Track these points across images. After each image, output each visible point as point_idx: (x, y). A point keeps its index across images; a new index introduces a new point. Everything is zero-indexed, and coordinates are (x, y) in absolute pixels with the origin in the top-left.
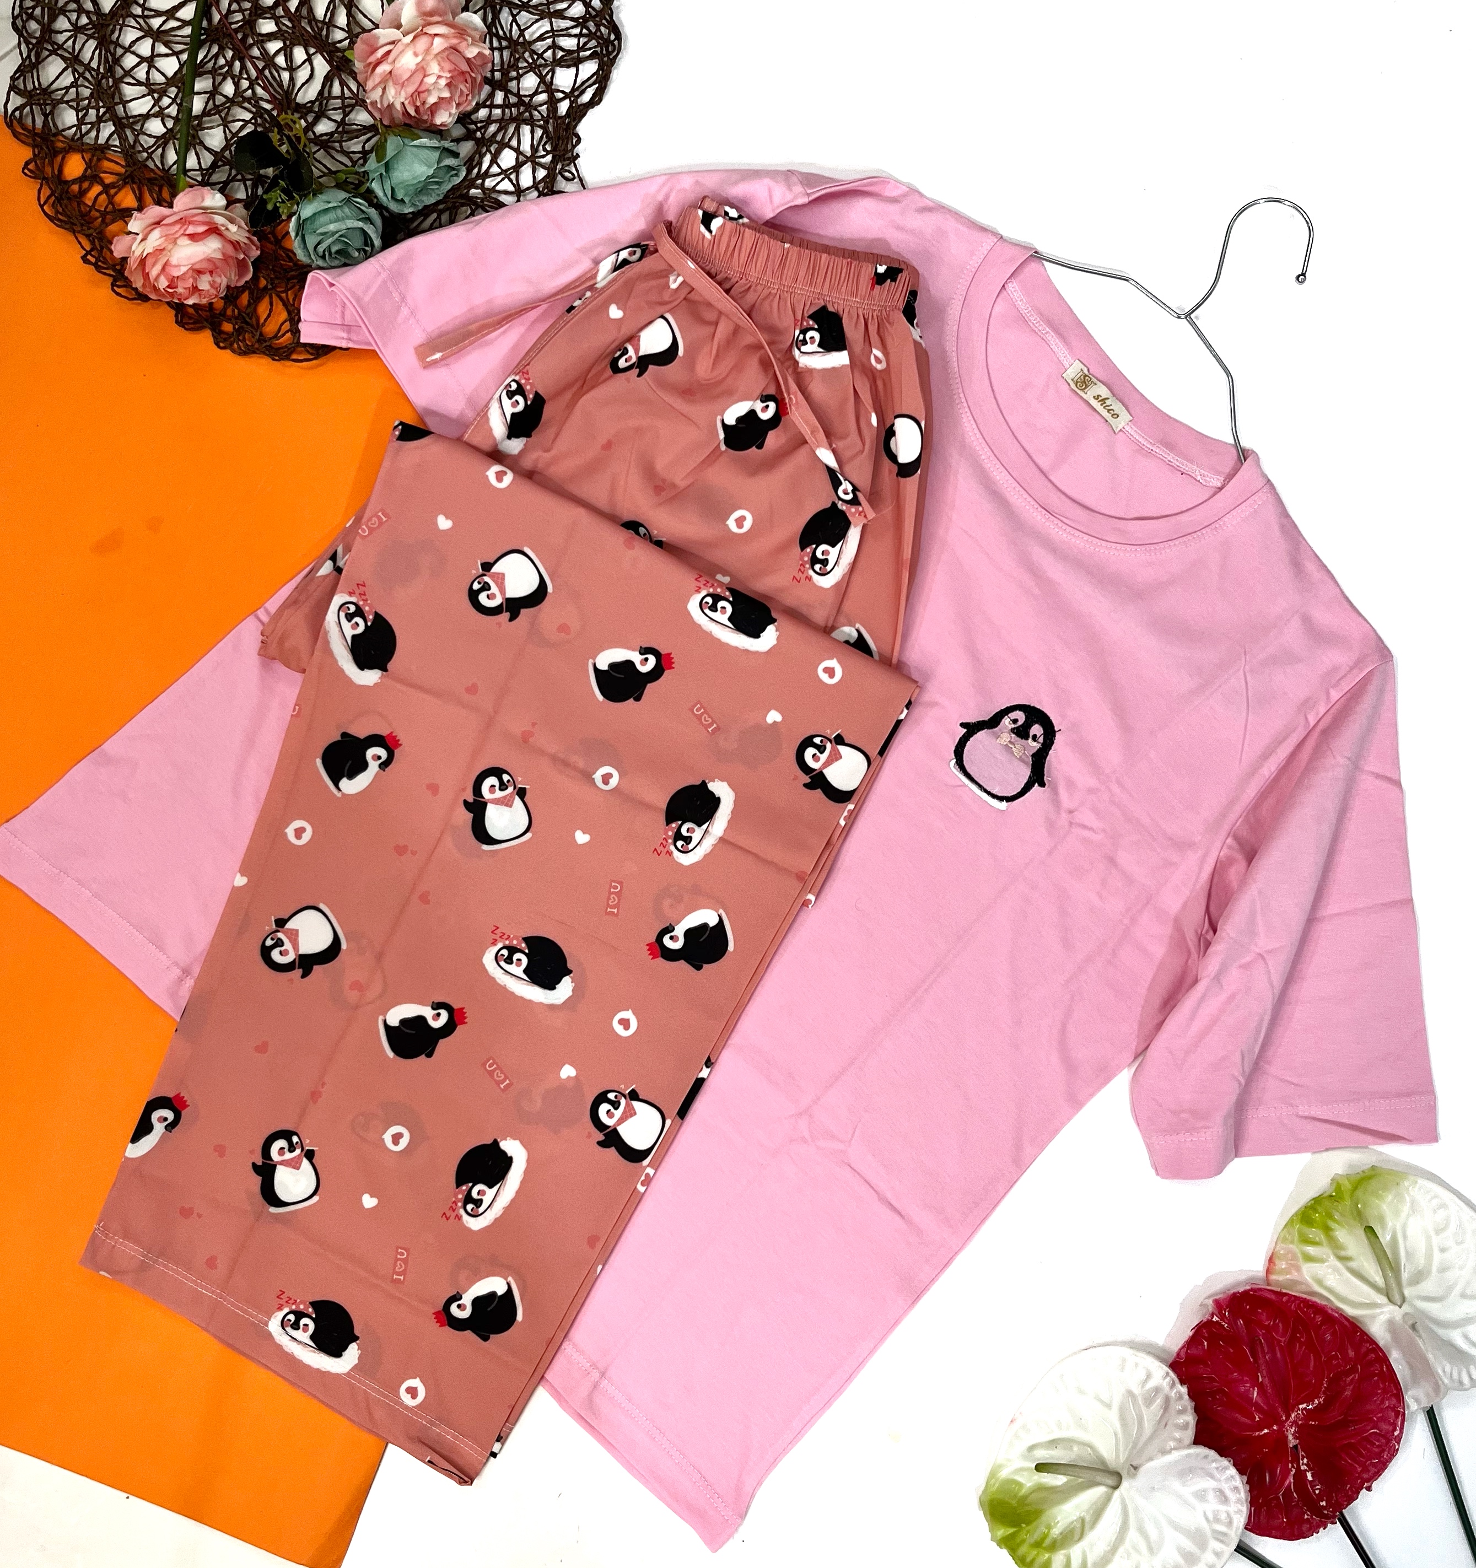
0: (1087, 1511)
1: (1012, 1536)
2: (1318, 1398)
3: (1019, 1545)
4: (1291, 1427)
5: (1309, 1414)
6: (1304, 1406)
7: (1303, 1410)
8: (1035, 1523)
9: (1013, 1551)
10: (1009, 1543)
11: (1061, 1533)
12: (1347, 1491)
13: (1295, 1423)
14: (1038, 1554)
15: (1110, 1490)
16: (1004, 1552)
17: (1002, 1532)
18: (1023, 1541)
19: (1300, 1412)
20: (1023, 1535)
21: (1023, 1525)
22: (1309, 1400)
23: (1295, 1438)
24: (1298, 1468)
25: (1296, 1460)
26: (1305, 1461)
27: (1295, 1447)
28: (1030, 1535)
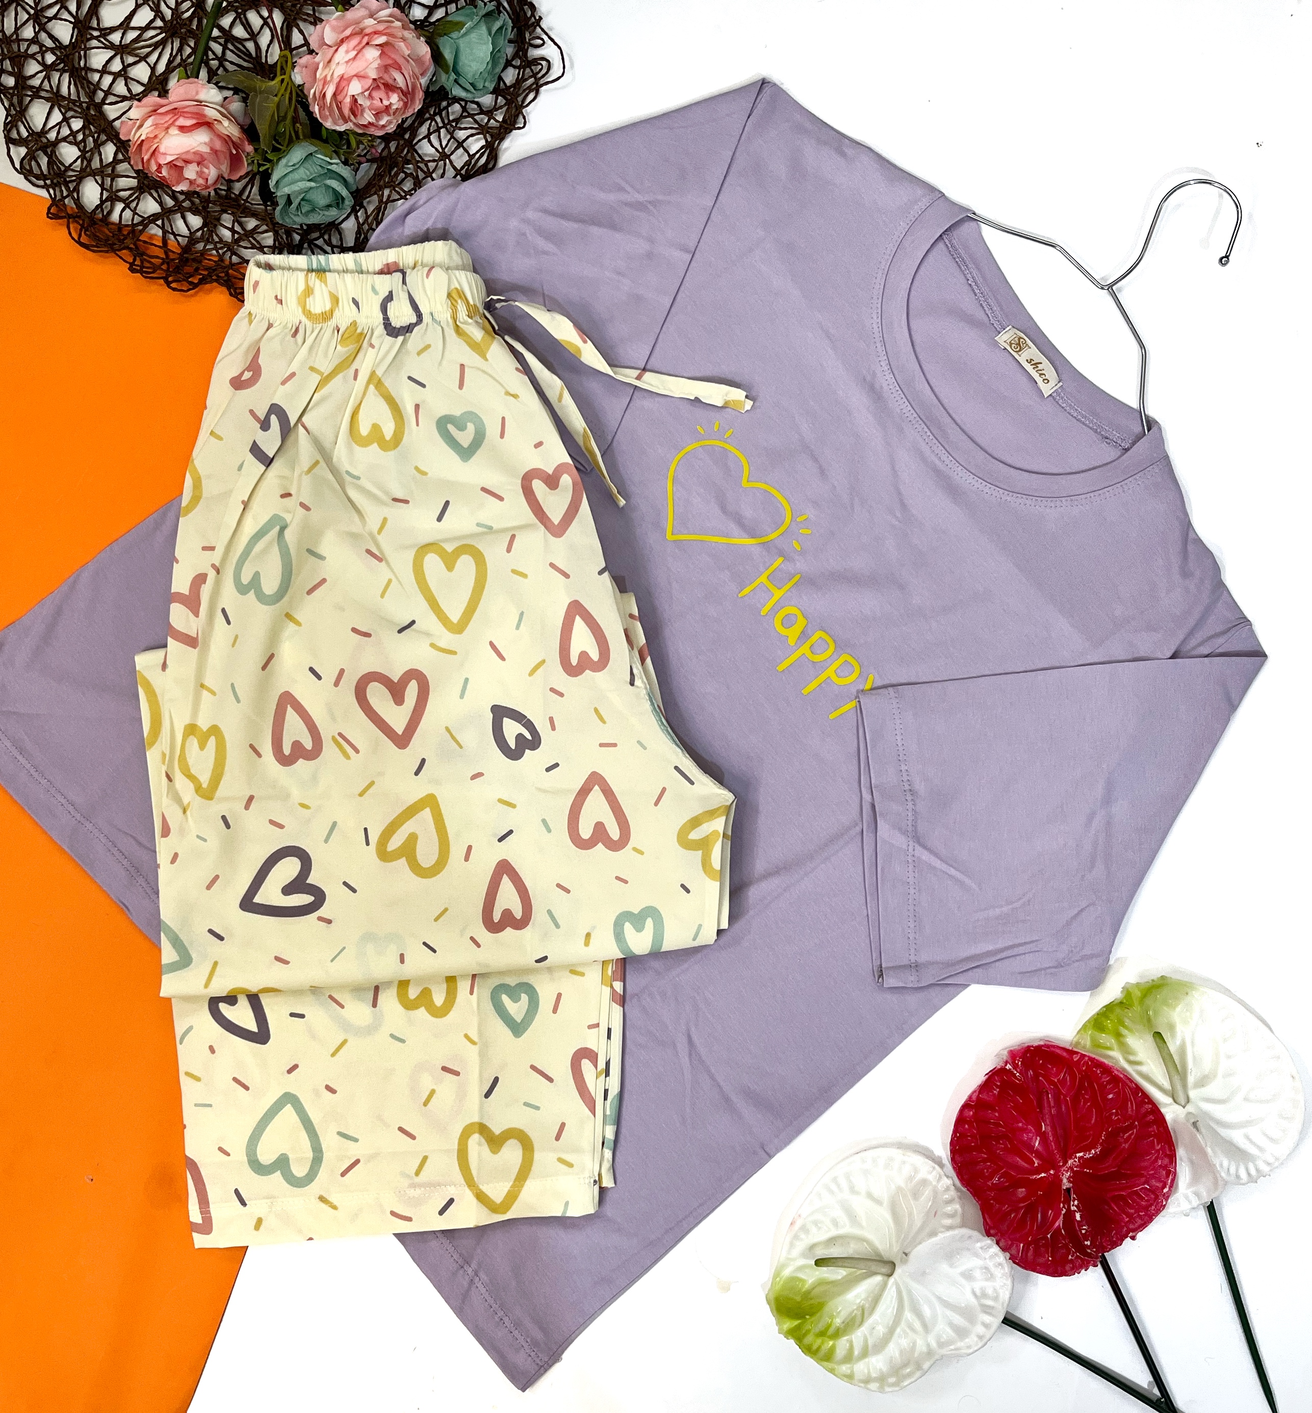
0: (866, 1299)
1: (798, 1328)
2: (1095, 1148)
3: (805, 1335)
4: (1067, 1172)
5: (1084, 1162)
6: (1081, 1154)
7: (1080, 1158)
8: (818, 1315)
9: (799, 1340)
10: (797, 1335)
11: (843, 1322)
12: (1113, 1237)
13: (1071, 1168)
14: (823, 1343)
15: (886, 1278)
16: (792, 1342)
17: (789, 1324)
18: (808, 1331)
19: (1077, 1160)
20: (808, 1326)
21: (807, 1317)
22: (1087, 1149)
23: (1069, 1181)
24: (1069, 1209)
25: (1067, 1201)
26: (1076, 1202)
27: (1068, 1190)
28: (813, 1325)
